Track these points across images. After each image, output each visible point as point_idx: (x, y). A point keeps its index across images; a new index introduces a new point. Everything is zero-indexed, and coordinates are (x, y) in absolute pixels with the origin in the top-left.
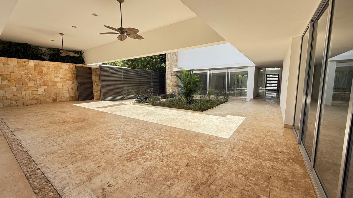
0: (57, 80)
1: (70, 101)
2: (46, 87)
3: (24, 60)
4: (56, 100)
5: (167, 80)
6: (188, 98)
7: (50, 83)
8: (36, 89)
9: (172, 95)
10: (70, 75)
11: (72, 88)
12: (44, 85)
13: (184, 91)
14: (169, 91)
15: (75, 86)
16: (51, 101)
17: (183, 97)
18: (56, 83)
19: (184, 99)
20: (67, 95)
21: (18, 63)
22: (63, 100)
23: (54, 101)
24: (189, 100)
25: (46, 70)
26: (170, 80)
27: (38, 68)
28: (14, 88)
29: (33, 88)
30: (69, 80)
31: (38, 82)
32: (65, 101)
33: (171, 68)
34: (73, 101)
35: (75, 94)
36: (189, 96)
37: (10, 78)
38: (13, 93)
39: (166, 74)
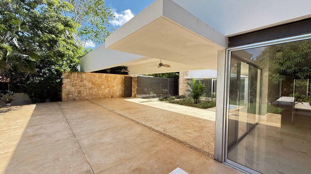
0: (114, 84)
1: (119, 97)
2: (109, 88)
3: (101, 74)
4: (113, 96)
5: (179, 85)
6: (195, 99)
7: (111, 86)
8: (105, 90)
9: (183, 97)
10: (121, 81)
11: (121, 90)
12: (108, 88)
13: (193, 94)
14: (181, 93)
15: (123, 88)
16: (111, 97)
17: (192, 98)
18: (114, 86)
19: (193, 100)
20: (118, 94)
21: (99, 75)
22: (116, 97)
23: (112, 97)
24: (196, 100)
25: (110, 78)
26: (182, 85)
27: (107, 78)
28: (96, 89)
29: (104, 89)
30: (120, 85)
31: (106, 86)
32: (117, 97)
33: (183, 77)
34: (121, 97)
35: (122, 93)
36: (197, 98)
37: (95, 83)
38: (95, 91)
39: (179, 81)
